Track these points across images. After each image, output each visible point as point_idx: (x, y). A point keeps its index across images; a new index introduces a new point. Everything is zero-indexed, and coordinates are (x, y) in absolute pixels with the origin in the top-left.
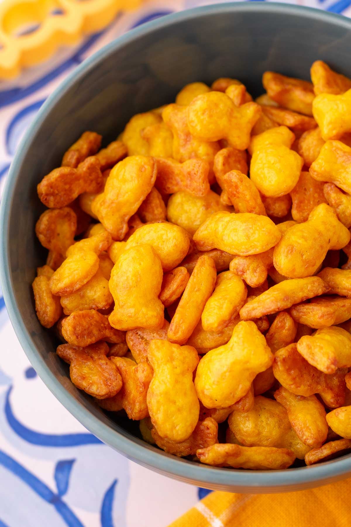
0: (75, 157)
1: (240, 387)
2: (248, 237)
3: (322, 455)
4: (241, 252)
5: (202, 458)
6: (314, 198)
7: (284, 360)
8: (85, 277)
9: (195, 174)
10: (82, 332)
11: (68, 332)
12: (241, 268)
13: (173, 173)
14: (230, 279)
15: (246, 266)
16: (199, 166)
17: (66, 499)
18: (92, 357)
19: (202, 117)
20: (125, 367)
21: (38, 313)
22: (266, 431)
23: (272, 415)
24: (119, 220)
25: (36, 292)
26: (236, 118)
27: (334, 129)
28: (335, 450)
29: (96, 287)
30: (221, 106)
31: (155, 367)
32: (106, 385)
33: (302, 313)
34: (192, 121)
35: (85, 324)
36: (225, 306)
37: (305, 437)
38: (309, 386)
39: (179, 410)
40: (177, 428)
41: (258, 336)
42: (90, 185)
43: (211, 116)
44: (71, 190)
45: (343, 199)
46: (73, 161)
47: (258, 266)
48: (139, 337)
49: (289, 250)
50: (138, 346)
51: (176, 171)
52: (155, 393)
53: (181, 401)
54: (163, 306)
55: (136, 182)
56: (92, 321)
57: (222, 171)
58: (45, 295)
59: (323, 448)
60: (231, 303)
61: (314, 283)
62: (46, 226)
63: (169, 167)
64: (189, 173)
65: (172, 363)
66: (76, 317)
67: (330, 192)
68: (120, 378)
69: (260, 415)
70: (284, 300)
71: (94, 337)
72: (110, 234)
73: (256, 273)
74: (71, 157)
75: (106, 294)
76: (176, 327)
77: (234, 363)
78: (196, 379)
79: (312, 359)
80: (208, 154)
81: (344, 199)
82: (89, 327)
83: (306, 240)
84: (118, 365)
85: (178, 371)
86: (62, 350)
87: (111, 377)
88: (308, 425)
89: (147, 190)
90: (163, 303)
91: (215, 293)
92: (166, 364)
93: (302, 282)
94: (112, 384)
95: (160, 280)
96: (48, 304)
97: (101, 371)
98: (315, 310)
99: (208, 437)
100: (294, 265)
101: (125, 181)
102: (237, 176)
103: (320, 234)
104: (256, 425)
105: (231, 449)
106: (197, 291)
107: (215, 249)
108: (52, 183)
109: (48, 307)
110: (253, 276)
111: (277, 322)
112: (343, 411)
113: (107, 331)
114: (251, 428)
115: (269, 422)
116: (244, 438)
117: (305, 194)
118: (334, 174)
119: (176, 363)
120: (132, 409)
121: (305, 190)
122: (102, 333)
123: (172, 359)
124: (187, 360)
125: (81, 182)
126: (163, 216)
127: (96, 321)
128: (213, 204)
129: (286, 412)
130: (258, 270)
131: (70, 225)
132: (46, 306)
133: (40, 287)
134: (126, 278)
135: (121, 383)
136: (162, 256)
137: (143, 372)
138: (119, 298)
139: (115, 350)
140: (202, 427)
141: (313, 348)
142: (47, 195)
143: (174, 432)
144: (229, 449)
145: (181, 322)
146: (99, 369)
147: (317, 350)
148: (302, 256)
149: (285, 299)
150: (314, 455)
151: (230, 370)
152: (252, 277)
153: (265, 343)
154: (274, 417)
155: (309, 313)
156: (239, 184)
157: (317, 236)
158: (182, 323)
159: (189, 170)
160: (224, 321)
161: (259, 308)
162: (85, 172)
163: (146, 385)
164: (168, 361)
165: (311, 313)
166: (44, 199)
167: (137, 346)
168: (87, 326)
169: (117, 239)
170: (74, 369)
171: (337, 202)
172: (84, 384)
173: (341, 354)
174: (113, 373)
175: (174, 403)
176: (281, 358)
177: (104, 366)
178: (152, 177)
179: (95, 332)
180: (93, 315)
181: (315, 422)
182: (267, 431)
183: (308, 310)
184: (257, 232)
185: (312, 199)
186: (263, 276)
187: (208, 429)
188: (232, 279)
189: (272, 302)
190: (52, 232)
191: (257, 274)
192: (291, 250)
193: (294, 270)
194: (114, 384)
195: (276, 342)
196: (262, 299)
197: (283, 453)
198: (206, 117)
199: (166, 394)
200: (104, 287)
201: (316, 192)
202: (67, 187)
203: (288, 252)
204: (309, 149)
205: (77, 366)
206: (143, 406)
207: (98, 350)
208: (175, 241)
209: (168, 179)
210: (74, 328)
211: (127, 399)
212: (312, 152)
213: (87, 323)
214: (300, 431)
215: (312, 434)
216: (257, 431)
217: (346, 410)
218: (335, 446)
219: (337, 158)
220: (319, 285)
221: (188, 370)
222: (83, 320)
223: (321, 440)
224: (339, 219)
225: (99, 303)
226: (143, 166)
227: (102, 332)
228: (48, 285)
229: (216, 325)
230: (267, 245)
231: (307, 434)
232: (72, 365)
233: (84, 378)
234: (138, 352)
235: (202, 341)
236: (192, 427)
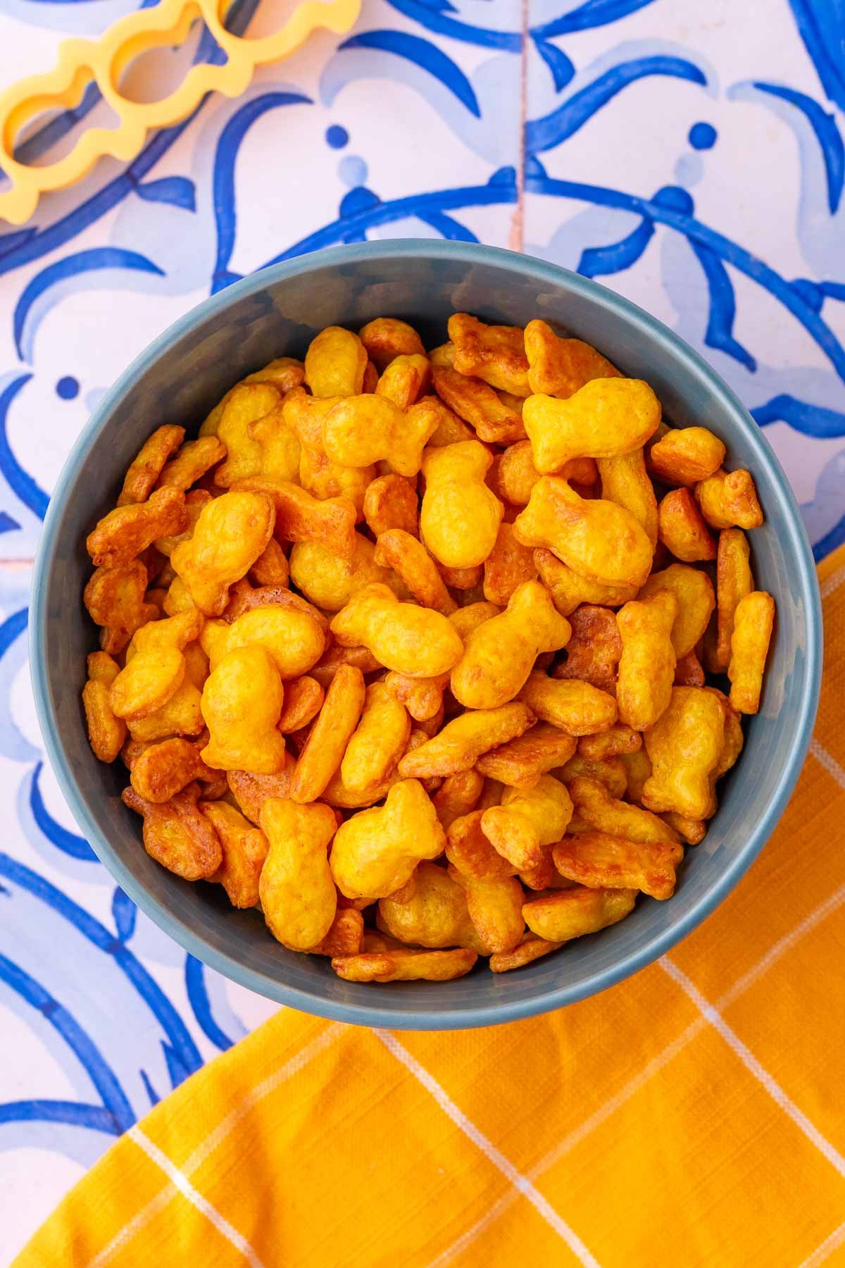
0: (145, 486)
1: (397, 878)
2: (413, 654)
3: (514, 965)
4: (403, 671)
5: (340, 973)
6: (520, 567)
7: (462, 841)
8: (164, 696)
9: (334, 526)
10: (162, 780)
11: (141, 786)
12: (402, 692)
13: (300, 516)
14: (385, 702)
15: (409, 689)
16: (341, 517)
17: (130, 945)
18: (175, 810)
19: (346, 440)
20: (226, 829)
21: (92, 744)
22: (434, 925)
23: (444, 900)
24: (216, 589)
25: (88, 710)
26: (400, 438)
27: (554, 460)
28: (531, 958)
29: (182, 704)
30: (377, 422)
31: (272, 841)
32: (198, 862)
33: (491, 768)
34: (330, 445)
35: (165, 766)
36: (377, 757)
37: (489, 943)
38: (499, 871)
39: (307, 908)
40: (304, 933)
41: (424, 807)
42: (168, 527)
43: (361, 438)
44: (138, 541)
45: (562, 576)
46: (142, 492)
47: (428, 690)
48: (247, 777)
49: (475, 674)
50: (246, 792)
51: (305, 516)
52: (271, 883)
53: (309, 895)
54: (283, 741)
55: (242, 542)
56: (175, 759)
57: (377, 517)
58: (102, 716)
59: (516, 954)
60: (386, 753)
61: (511, 719)
62: (101, 595)
63: (294, 506)
64: (325, 523)
65: (296, 838)
66: (152, 760)
67: (542, 563)
68: (219, 849)
69: (425, 901)
70: (463, 758)
71: (179, 785)
72: (201, 614)
73: (425, 701)
74: (136, 483)
75: (197, 715)
76: (303, 787)
77: (388, 851)
78: (332, 856)
79: (501, 847)
80: (355, 485)
81: (563, 574)
82: (171, 771)
83: (501, 659)
84: (216, 825)
85: (305, 850)
86: (131, 797)
87: (205, 847)
88: (495, 925)
89: (260, 550)
90: (285, 735)
91: (361, 728)
92: (287, 840)
93: (493, 718)
94: (208, 861)
95: (280, 704)
96: (108, 730)
97: (189, 835)
98: (510, 767)
99: (348, 938)
100: (482, 697)
101: (223, 537)
102: (400, 544)
103: (523, 643)
104: (420, 916)
105: (381, 969)
106: (335, 729)
107: (361, 647)
108: (111, 538)
109: (108, 735)
110: (420, 706)
111: (454, 781)
112: (545, 914)
113: (199, 769)
114: (413, 922)
115: (438, 912)
116: (402, 933)
117: (505, 561)
118: (549, 539)
119: (302, 838)
120: (238, 893)
121: (505, 553)
122: (191, 775)
123: (296, 832)
124: (319, 832)
125: (156, 526)
126: (283, 578)
127: (182, 758)
128: (362, 564)
129: (463, 896)
130: (428, 697)
131: (137, 584)
132: (105, 733)
133: (94, 702)
134: (226, 707)
135: (220, 857)
136: (283, 665)
137: (253, 847)
138: (217, 731)
139: (210, 790)
140: (340, 925)
141: (504, 831)
142: (102, 554)
143: (300, 938)
144: (378, 969)
145: (310, 780)
146: (188, 833)
147: (508, 835)
148: (494, 682)
149: (466, 758)
150: (502, 962)
151: (381, 859)
152: (418, 708)
153: (435, 818)
154: (446, 904)
155: (502, 769)
156: (402, 555)
157: (517, 646)
158: (311, 783)
159: (324, 518)
160: (375, 782)
161: (426, 765)
162: (162, 513)
163: (258, 866)
164: (291, 836)
165: (504, 770)
166: (98, 561)
167: (244, 790)
168: (168, 770)
169: (212, 617)
170: (150, 833)
171: (553, 579)
172: (166, 860)
173: (546, 832)
174: (208, 839)
175: (299, 897)
176: (458, 838)
177: (195, 828)
178: (267, 531)
179: (181, 776)
180: (177, 748)
181: (506, 919)
182: (436, 926)
183: (501, 766)
184: (426, 649)
185: (516, 568)
186: (435, 707)
187: (348, 927)
188: (388, 703)
189: (446, 762)
190: (110, 601)
191: (426, 704)
192: (478, 674)
193: (481, 703)
194: (210, 860)
195: (452, 802)
196: (432, 751)
197: (457, 958)
198: (352, 439)
199: (288, 885)
200: (194, 706)
201: (523, 557)
202: (133, 538)
203: (473, 677)
204: (514, 482)
205: (154, 827)
206: (253, 892)
207: (185, 797)
208: (302, 644)
209: (292, 522)
210: (150, 777)
211: (229, 877)
212: (518, 487)
213: (168, 764)
214: (483, 932)
215: (500, 938)
216: (421, 927)
217: (549, 913)
218: (534, 950)
219: (556, 514)
220: (519, 721)
221: (320, 845)
222: (162, 760)
223: (512, 946)
224: (555, 606)
225: (186, 727)
226: (252, 517)
227: (191, 773)
228: (107, 698)
229: (362, 788)
230: (442, 667)
231: (492, 937)
232: (147, 825)
233: (164, 849)
234: (245, 800)
235: (341, 794)
236: (325, 930)
